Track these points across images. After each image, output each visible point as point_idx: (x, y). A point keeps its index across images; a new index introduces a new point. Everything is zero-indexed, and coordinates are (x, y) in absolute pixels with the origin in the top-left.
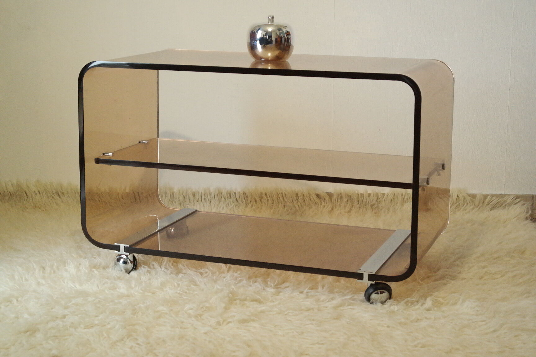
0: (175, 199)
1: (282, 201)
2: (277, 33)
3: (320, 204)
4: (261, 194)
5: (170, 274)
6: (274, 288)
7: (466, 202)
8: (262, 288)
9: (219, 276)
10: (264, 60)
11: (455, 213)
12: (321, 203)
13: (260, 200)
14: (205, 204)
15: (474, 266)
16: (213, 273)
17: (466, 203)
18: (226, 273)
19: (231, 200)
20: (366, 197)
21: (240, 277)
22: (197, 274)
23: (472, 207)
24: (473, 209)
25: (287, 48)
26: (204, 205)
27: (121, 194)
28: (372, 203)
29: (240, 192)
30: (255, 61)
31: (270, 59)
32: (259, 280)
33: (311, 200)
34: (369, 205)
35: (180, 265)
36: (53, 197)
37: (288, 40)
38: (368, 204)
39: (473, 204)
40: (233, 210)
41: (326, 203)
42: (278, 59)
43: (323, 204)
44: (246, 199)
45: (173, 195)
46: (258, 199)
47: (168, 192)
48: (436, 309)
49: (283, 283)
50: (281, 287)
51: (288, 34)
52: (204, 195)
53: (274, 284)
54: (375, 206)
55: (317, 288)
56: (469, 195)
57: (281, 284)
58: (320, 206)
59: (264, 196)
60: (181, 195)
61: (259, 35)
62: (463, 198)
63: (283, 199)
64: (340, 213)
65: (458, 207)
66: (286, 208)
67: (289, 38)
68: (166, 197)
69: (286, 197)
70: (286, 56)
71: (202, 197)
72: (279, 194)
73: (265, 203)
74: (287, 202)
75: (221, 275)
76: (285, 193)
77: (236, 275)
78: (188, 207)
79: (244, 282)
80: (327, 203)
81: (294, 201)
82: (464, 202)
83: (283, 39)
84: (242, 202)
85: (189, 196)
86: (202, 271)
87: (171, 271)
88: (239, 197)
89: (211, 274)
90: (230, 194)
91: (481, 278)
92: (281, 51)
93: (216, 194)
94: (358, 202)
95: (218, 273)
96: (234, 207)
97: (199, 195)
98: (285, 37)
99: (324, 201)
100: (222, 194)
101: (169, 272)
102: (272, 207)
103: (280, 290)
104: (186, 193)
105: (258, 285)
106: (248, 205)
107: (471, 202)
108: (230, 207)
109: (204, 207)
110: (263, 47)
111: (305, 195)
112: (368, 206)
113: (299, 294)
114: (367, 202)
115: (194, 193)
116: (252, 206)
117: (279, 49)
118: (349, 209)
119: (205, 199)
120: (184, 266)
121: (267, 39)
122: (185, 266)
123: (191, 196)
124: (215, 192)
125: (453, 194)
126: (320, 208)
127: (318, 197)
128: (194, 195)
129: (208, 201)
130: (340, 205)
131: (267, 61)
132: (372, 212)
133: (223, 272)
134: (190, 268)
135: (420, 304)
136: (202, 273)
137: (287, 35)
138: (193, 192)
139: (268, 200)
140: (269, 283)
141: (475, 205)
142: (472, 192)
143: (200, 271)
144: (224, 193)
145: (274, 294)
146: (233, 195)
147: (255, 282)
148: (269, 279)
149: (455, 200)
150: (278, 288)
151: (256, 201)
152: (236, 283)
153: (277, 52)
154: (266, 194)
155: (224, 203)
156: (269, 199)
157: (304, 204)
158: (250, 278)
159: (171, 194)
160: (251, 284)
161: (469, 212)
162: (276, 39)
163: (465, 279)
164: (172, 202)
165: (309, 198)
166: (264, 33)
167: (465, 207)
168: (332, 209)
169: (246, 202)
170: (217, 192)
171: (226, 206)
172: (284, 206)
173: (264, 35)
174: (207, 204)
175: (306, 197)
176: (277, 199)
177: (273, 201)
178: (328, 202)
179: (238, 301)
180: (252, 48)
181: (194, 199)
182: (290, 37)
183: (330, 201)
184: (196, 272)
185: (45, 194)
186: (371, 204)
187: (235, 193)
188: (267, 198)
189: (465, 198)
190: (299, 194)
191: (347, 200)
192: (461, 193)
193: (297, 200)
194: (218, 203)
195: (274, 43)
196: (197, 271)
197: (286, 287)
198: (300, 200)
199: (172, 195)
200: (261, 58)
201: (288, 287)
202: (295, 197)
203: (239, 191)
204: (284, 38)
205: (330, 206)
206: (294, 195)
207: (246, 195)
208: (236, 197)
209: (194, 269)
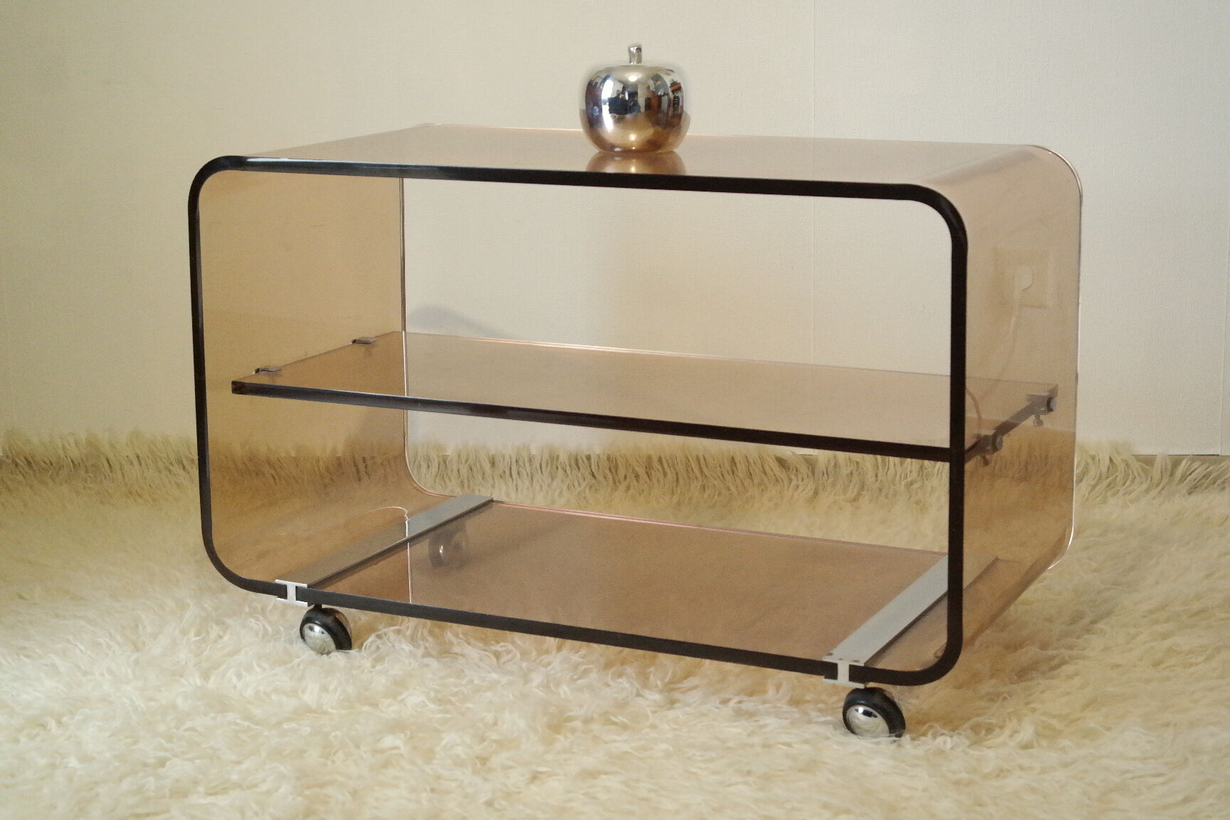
0: (449, 473)
1: (698, 474)
2: (648, 87)
3: (786, 482)
4: (649, 458)
5: (424, 656)
6: (661, 692)
7: (1131, 473)
8: (634, 691)
9: (538, 661)
10: (622, 152)
11: (1104, 501)
12: (790, 480)
13: (647, 473)
14: (519, 481)
15: (1142, 633)
16: (524, 654)
17: (1131, 477)
18: (554, 652)
19: (580, 475)
20: (895, 465)
21: (586, 664)
22: (488, 656)
23: (1144, 486)
24: (1147, 491)
25: (676, 121)
26: (517, 485)
27: (325, 462)
28: (909, 479)
29: (599, 456)
30: (600, 153)
31: (634, 148)
32: (630, 670)
33: (765, 473)
34: (903, 483)
35: (449, 633)
36: (170, 471)
37: (676, 103)
38: (900, 482)
39: (1147, 479)
40: (585, 498)
41: (800, 478)
42: (652, 148)
43: (794, 483)
44: (613, 471)
45: (445, 462)
46: (641, 471)
47: (433, 455)
48: (1044, 743)
49: (686, 677)
50: (679, 689)
51: (677, 87)
52: (517, 462)
53: (662, 681)
54: (916, 486)
55: (765, 692)
56: (1138, 458)
57: (679, 681)
58: (786, 488)
59: (656, 465)
60: (463, 462)
61: (608, 91)
62: (1123, 465)
63: (702, 471)
64: (835, 502)
65: (1112, 488)
66: (708, 492)
67: (678, 98)
68: (428, 467)
69: (707, 467)
70: (671, 139)
71: (512, 468)
72: (691, 460)
73: (658, 480)
74: (710, 477)
75: (543, 657)
76: (704, 458)
77: (575, 658)
78: (479, 491)
79: (594, 675)
80: (803, 479)
81: (726, 476)
82: (1127, 476)
83: (665, 100)
84: (605, 477)
85: (481, 465)
86: (498, 648)
87: (426, 648)
88: (598, 466)
89: (518, 656)
90: (577, 460)
91: (1156, 664)
92: (660, 129)
93: (544, 460)
94: (877, 476)
95: (534, 653)
96: (587, 489)
97: (506, 461)
98: (668, 94)
99: (796, 476)
100: (557, 459)
101: (420, 652)
102: (675, 488)
103: (677, 695)
104: (474, 458)
105: (624, 685)
106: (618, 484)
107: (1143, 475)
108: (579, 489)
109: (517, 489)
110: (618, 121)
111: (751, 461)
112: (900, 484)
113: (720, 706)
114: (898, 477)
115: (493, 458)
116: (628, 488)
117: (657, 123)
118: (855, 494)
119: (518, 473)
120: (457, 636)
121: (625, 100)
122: (461, 636)
123: (487, 466)
124: (542, 456)
125: (1101, 456)
126: (786, 492)
127: (782, 466)
128: (493, 464)
129: (525, 476)
130: (834, 485)
131: (627, 153)
132: (908, 500)
133: (547, 652)
134: (472, 640)
135: (1007, 732)
136: (498, 652)
137: (673, 92)
138: (490, 456)
139: (665, 474)
140: (652, 677)
141: (1151, 480)
142: (1146, 450)
143: (494, 648)
144: (563, 458)
145: (661, 707)
146: (583, 462)
147: (620, 676)
148: (652, 669)
149: (1104, 470)
150: (673, 690)
151: (637, 476)
152: (575, 677)
153: (649, 132)
154: (660, 460)
155: (562, 481)
156: (668, 471)
157: (750, 481)
158: (608, 666)
159: (441, 460)
160: (609, 679)
161: (1137, 499)
162: (648, 101)
163: (1118, 666)
164: (443, 478)
165: (760, 467)
166: (620, 87)
167: (1127, 488)
168: (816, 493)
169: (614, 478)
170: (546, 456)
171: (569, 487)
172: (704, 487)
173: (618, 91)
174: (523, 483)
175: (754, 467)
176: (687, 470)
177: (677, 474)
178: (805, 477)
179: (578, 724)
180: (592, 122)
181: (493, 472)
182: (680, 97)
183: (810, 474)
184: (485, 650)
185: (151, 462)
186: (906, 481)
187: (589, 458)
188: (663, 468)
189: (1127, 465)
190: (737, 461)
191: (849, 471)
192: (1118, 453)
193: (733, 473)
194: (550, 480)
195: (643, 109)
196: (487, 648)
197: (691, 689)
198: (741, 472)
199: (442, 463)
200: (613, 146)
201: (695, 687)
202: (728, 467)
203: (597, 453)
204: (666, 97)
205: (811, 486)
206: (726, 462)
207: (614, 462)
208: (590, 466)
209: (481, 645)
